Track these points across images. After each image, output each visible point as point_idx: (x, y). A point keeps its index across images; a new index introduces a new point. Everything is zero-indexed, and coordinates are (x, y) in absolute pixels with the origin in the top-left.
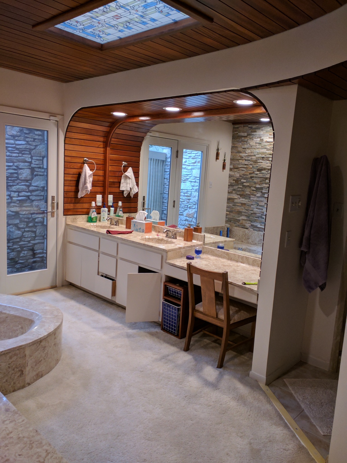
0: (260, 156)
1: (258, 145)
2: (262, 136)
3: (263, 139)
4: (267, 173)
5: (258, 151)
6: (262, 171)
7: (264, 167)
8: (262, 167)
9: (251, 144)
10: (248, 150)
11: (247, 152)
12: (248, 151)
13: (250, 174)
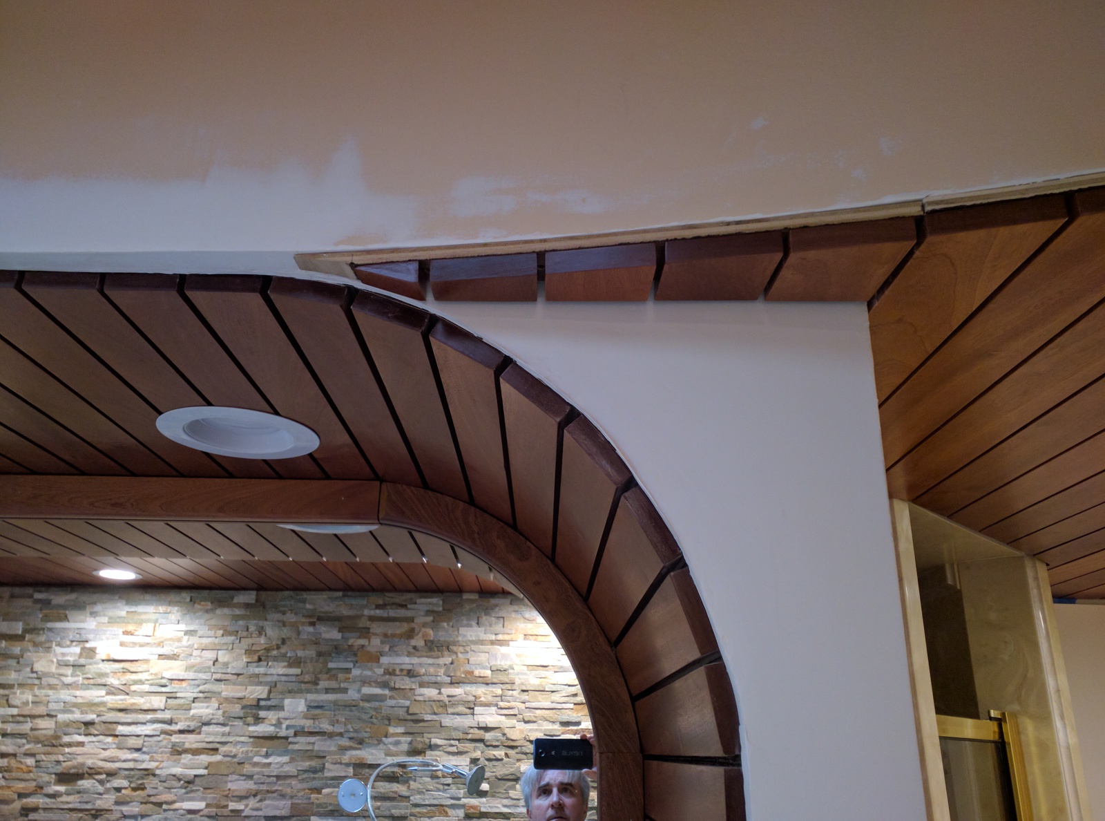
0: (77, 716)
1: (69, 671)
2: (91, 636)
3: (93, 650)
4: (100, 789)
5: (68, 698)
6: (80, 782)
7: (89, 762)
8: (83, 764)
9: (38, 667)
10: (23, 693)
11: (13, 701)
12: (22, 697)
13: (21, 795)
